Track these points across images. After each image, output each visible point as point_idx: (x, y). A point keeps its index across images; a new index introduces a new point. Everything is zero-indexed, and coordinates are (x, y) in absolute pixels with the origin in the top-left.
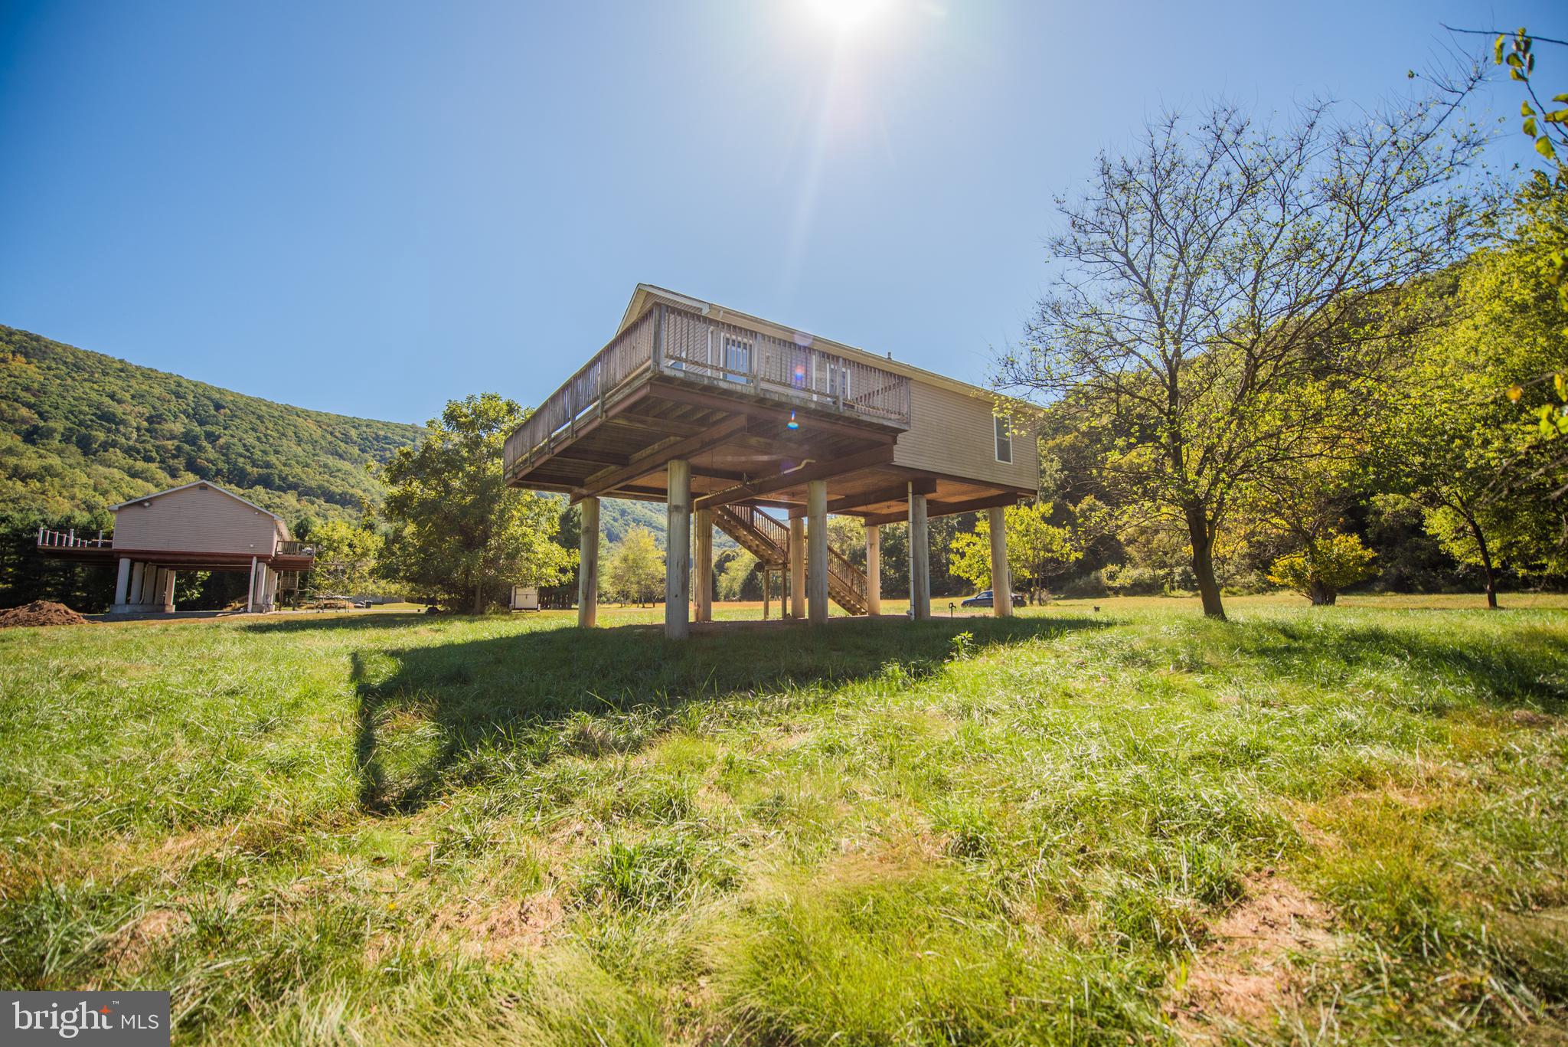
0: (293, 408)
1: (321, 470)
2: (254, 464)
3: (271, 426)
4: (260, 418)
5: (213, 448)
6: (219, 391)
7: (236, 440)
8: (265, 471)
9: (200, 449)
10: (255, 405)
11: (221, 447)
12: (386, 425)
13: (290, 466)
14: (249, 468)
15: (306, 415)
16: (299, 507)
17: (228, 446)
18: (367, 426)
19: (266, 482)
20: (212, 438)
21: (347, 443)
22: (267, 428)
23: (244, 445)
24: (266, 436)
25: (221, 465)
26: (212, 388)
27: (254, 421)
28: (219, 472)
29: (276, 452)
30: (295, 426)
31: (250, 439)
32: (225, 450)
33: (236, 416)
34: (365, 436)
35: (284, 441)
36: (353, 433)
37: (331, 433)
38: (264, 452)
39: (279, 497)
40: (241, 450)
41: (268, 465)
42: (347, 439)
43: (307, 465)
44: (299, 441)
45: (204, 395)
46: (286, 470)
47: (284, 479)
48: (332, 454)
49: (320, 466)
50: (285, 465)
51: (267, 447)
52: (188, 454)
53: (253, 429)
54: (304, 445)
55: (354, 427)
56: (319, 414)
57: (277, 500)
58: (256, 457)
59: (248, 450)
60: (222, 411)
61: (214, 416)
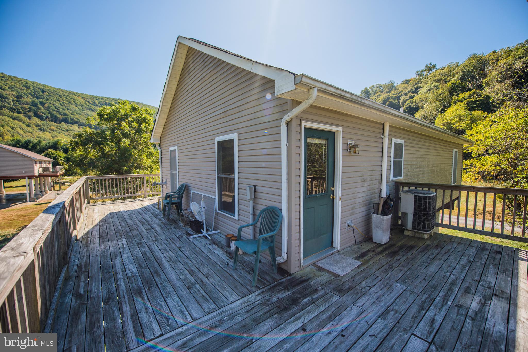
0: (72, 92)
1: (86, 116)
2: (60, 114)
3: (65, 99)
4: (60, 96)
5: (44, 108)
6: (43, 85)
7: (52, 105)
8: (65, 117)
9: (39, 108)
10: (57, 91)
11: (47, 108)
12: (109, 98)
13: (74, 114)
14: (58, 115)
15: (78, 95)
16: (79, 130)
17: (49, 107)
18: (102, 99)
19: (66, 121)
20: (42, 103)
21: (95, 106)
22: (63, 100)
23: (55, 107)
24: (63, 103)
25: (48, 114)
26: (40, 84)
27: (58, 97)
28: (47, 117)
29: (68, 109)
30: (74, 99)
31: (57, 104)
32: (48, 108)
33: (50, 95)
34: (101, 102)
35: (71, 105)
36: (97, 102)
37: (88, 102)
38: (63, 109)
39: (71, 127)
40: (55, 109)
41: (65, 114)
42: (95, 104)
43: (81, 114)
44: (76, 105)
45: (37, 87)
46: (73, 116)
47: (72, 120)
48: (89, 110)
49: (85, 115)
50: (72, 114)
51: (64, 108)
52: (34, 110)
53: (58, 100)
54: (79, 107)
55: (97, 99)
56: (83, 94)
57: (70, 128)
58: (61, 111)
59: (57, 109)
60: (45, 93)
61: (42, 95)
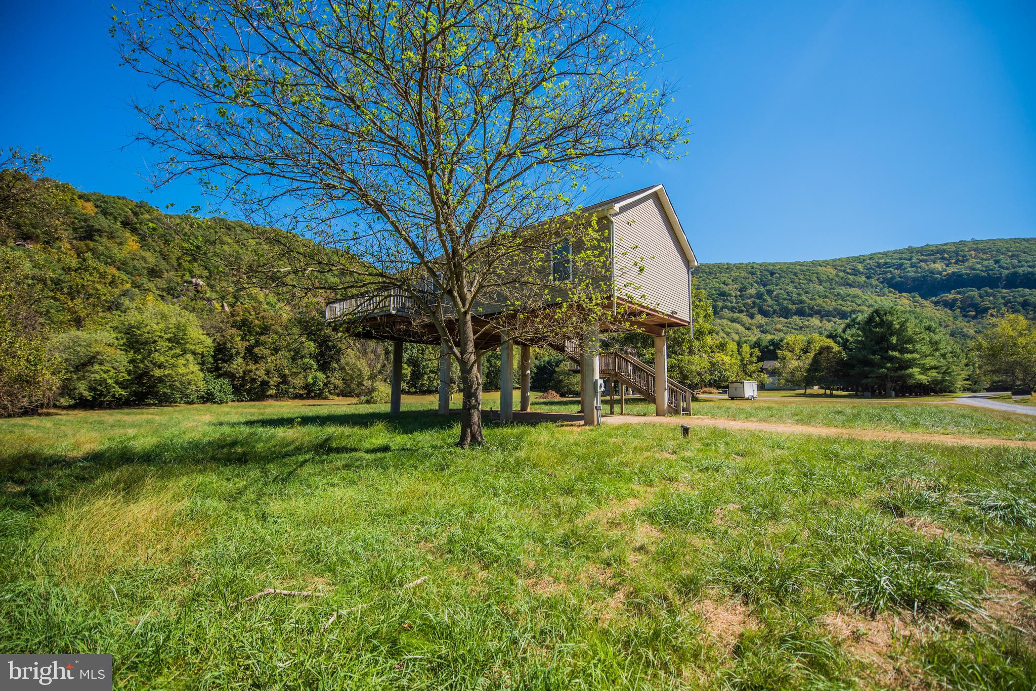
0: (817, 261)
1: (836, 298)
2: (793, 303)
3: (802, 277)
4: (795, 274)
5: (771, 298)
6: (773, 265)
7: (782, 291)
8: (800, 305)
9: (765, 300)
10: (792, 266)
11: (775, 297)
12: (885, 254)
13: (815, 300)
14: (790, 306)
15: (826, 263)
16: (820, 325)
17: (778, 296)
18: (870, 259)
19: (801, 313)
20: (770, 292)
21: (856, 275)
22: (800, 279)
23: (787, 293)
24: (799, 284)
25: (776, 307)
26: (769, 264)
27: (792, 277)
28: (775, 312)
29: (806, 293)
30: (817, 273)
31: (791, 288)
32: (777, 299)
33: (781, 277)
34: (869, 266)
35: (811, 284)
36: (860, 267)
37: (844, 271)
38: (799, 294)
39: (808, 321)
40: (785, 296)
41: (802, 302)
42: (856, 272)
43: (826, 297)
44: (820, 282)
45: (765, 270)
46: (813, 303)
47: (811, 309)
48: (844, 285)
49: (835, 296)
50: (811, 300)
51: (801, 291)
52: (758, 304)
53: (792, 282)
54: (824, 284)
55: (860, 262)
56: (834, 260)
57: (807, 323)
58: (794, 298)
59: (789, 295)
60: (774, 276)
61: (771, 280)
